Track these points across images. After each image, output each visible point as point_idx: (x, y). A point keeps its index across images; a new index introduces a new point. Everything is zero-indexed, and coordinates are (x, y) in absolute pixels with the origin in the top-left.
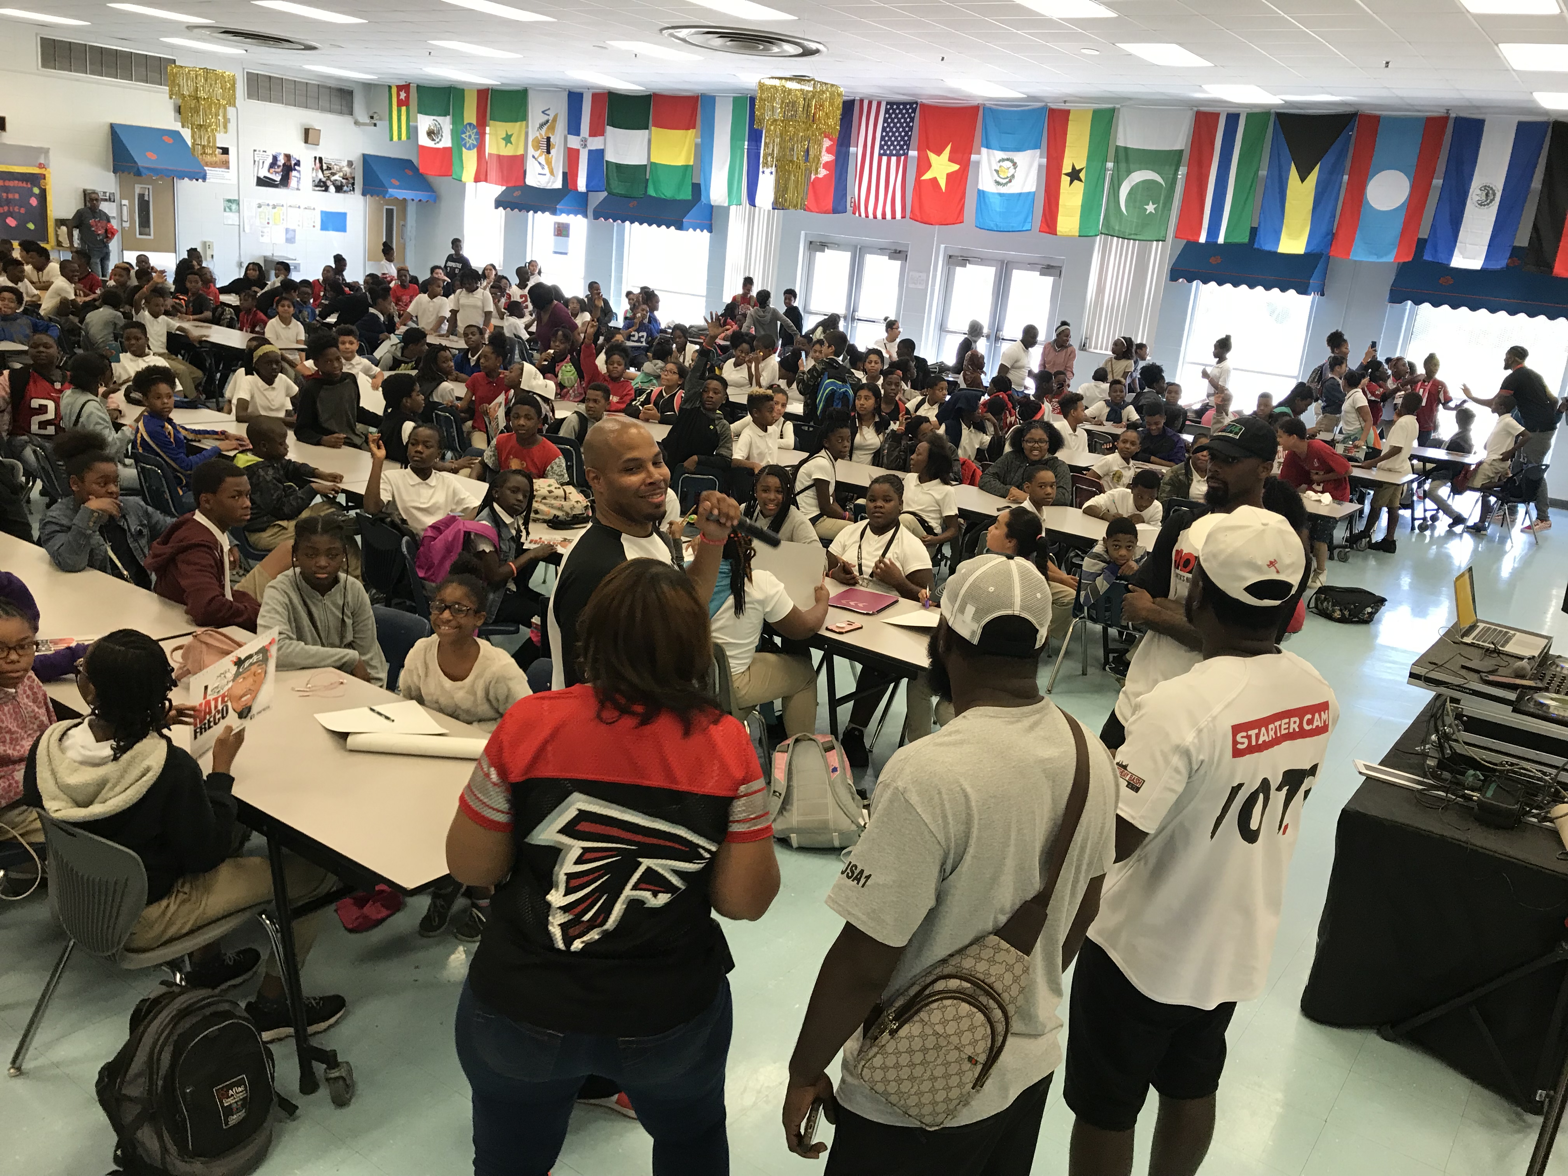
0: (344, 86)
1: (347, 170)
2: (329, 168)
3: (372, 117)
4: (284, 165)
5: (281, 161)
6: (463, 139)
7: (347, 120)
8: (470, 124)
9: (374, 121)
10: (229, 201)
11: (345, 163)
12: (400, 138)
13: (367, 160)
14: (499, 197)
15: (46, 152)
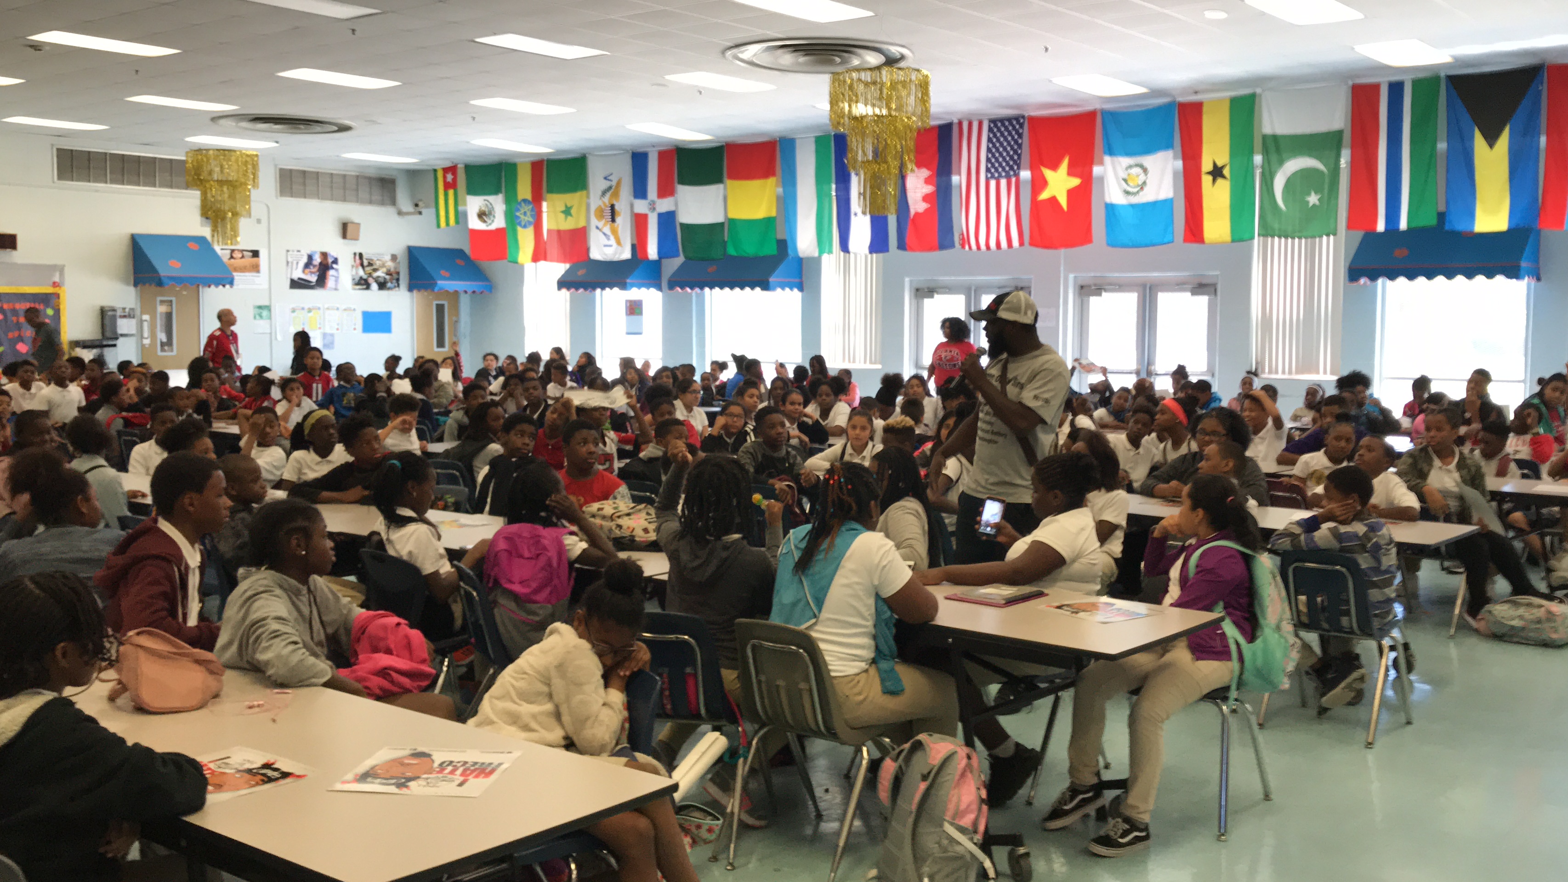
0: (384, 174)
1: (390, 265)
2: (370, 264)
3: (417, 205)
4: (321, 264)
5: (317, 260)
6: (518, 217)
7: (390, 211)
8: (525, 201)
9: (419, 209)
10: (260, 307)
11: (388, 258)
12: (448, 224)
13: (413, 253)
14: (563, 276)
15: (61, 269)
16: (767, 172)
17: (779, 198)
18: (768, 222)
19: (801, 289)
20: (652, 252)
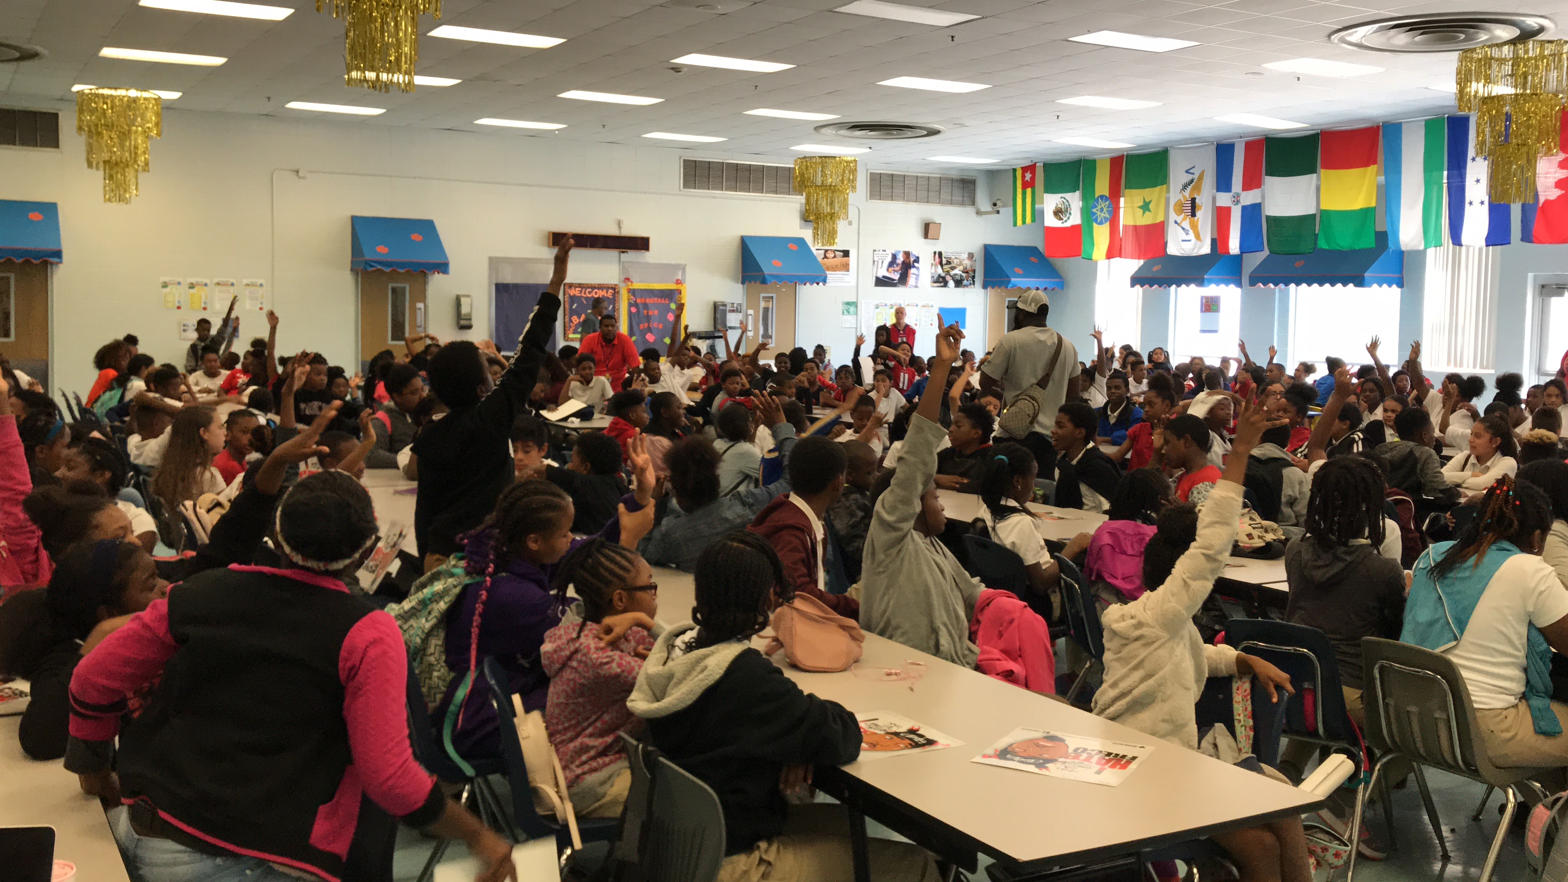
0: (967, 176)
1: (967, 263)
2: (948, 263)
3: (995, 205)
4: (903, 262)
5: (900, 259)
6: (1094, 214)
7: (969, 210)
8: (1102, 197)
9: (996, 208)
10: (848, 304)
11: (965, 256)
12: (1024, 222)
13: (989, 252)
14: (1136, 273)
15: (683, 268)
16: (1368, 160)
17: (1379, 187)
18: (1366, 212)
19: (1401, 285)
20: (1234, 246)
